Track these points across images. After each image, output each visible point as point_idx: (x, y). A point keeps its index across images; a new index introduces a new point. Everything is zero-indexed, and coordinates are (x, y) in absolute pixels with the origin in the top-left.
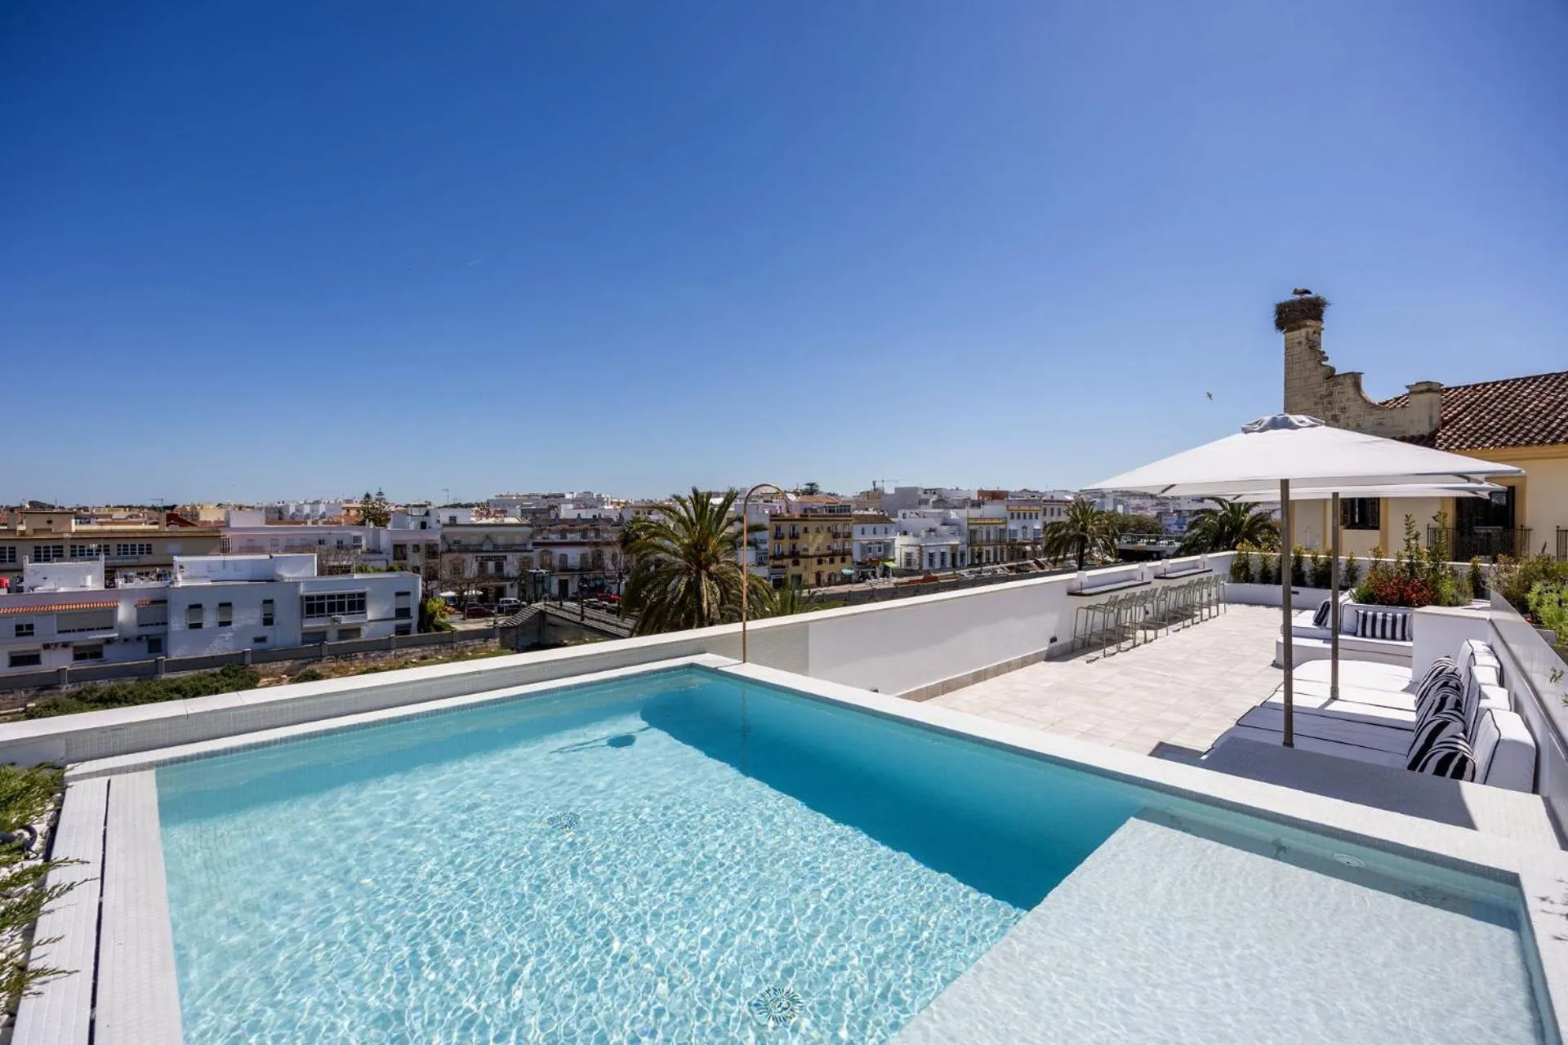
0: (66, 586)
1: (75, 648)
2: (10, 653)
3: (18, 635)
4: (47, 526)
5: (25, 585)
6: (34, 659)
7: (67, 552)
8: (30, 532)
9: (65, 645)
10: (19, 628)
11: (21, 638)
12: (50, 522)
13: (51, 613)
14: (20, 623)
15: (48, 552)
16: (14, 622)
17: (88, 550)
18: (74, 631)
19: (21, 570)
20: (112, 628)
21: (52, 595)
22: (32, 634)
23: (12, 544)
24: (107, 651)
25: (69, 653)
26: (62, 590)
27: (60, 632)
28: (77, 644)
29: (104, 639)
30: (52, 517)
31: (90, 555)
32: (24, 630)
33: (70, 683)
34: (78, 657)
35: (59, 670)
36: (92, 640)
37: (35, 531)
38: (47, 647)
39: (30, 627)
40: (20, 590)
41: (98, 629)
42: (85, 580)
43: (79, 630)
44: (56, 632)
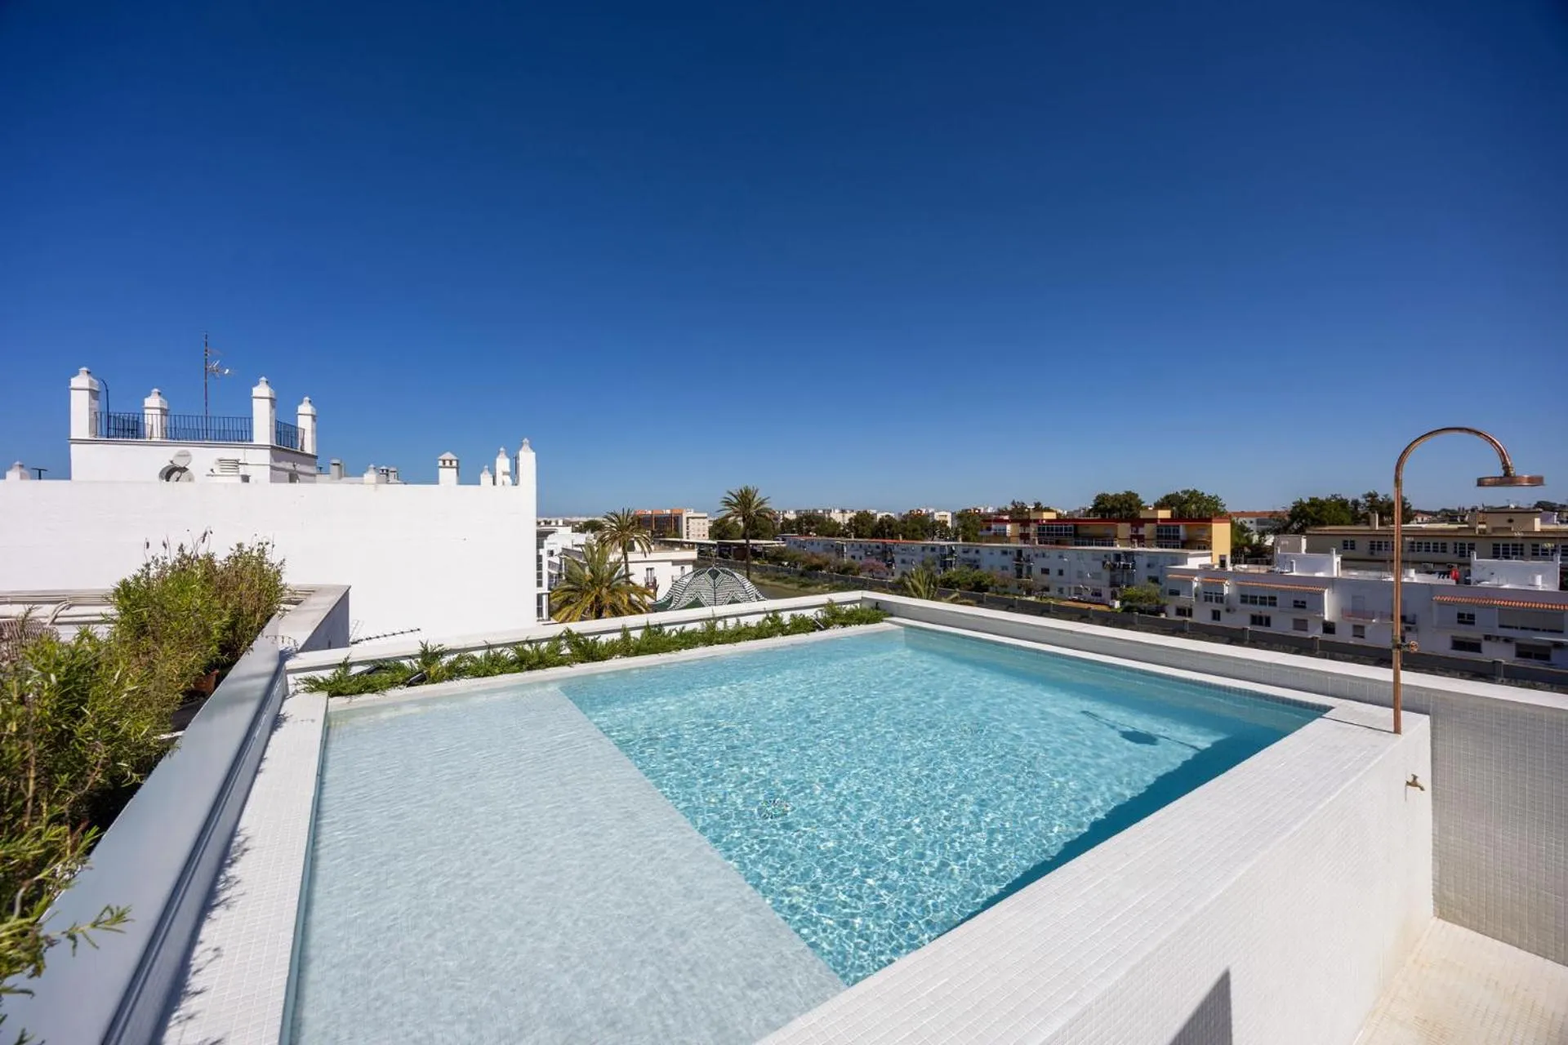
0: (1511, 583)
1: (1518, 646)
2: (1452, 637)
3: (1459, 622)
4: (1508, 525)
5: (1473, 577)
6: (1475, 647)
7: (1528, 550)
8: (1489, 531)
9: (1507, 640)
10: (1460, 616)
11: (1463, 626)
12: (1511, 521)
13: (1492, 607)
14: (1461, 612)
15: (1505, 549)
16: (1457, 611)
17: (1543, 550)
18: (1516, 628)
19: (1469, 564)
20: (1561, 632)
21: (1497, 592)
22: (1473, 623)
23: (1472, 541)
24: (1555, 655)
25: (1512, 649)
26: (1507, 586)
27: (1501, 626)
28: (1519, 642)
29: (1551, 642)
30: (1513, 516)
31: (1546, 554)
32: (1466, 619)
33: (1505, 677)
34: (1519, 654)
35: (1494, 662)
36: (1535, 640)
37: (1494, 529)
38: (1488, 638)
39: (1472, 617)
40: (1468, 582)
41: (1544, 630)
42: (1534, 579)
43: (1523, 628)
44: (1497, 625)
